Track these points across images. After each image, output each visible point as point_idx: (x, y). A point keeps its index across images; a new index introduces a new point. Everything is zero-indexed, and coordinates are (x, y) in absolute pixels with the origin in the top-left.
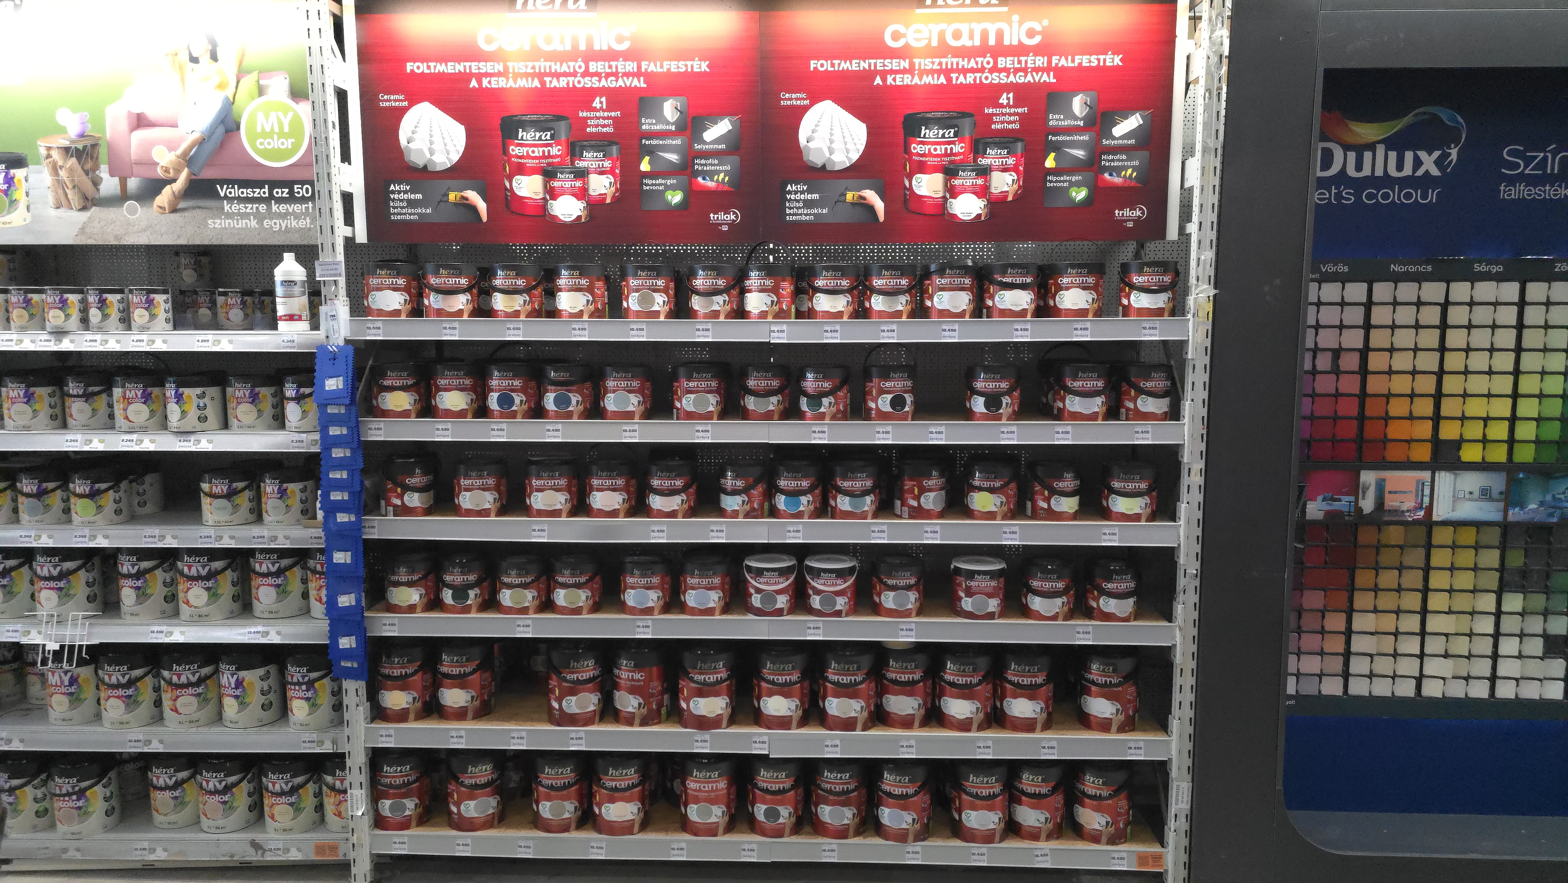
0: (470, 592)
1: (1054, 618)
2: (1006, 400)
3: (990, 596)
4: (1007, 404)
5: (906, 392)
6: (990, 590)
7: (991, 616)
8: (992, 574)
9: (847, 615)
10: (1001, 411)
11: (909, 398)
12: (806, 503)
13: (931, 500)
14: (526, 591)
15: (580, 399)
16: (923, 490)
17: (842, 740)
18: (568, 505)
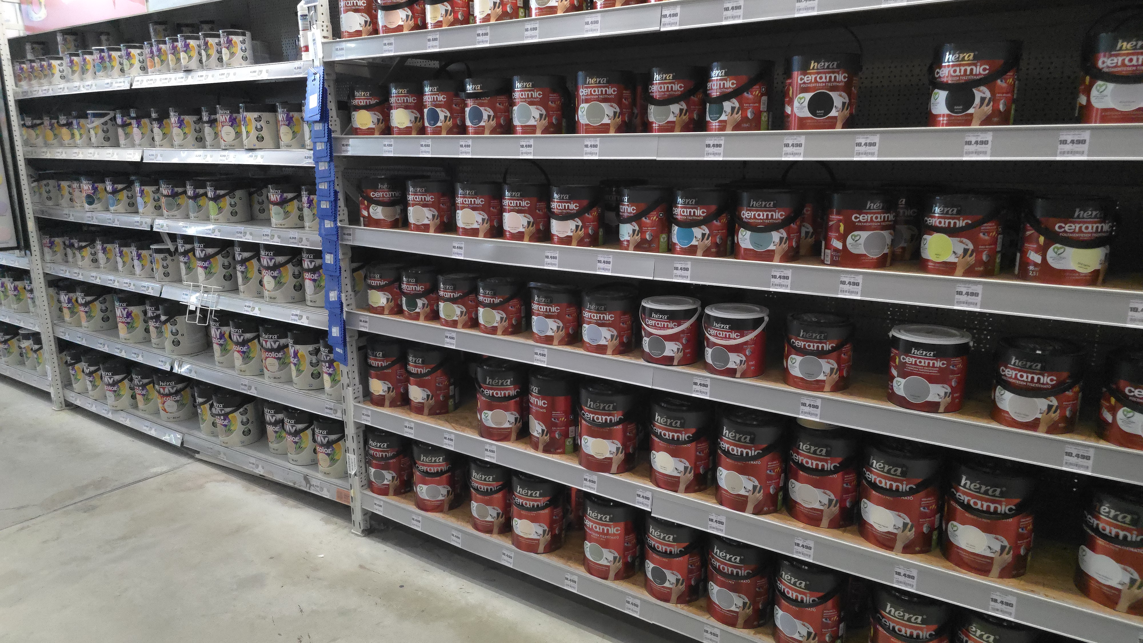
0: (418, 301)
1: (1033, 425)
2: (981, 93)
3: (932, 379)
4: (983, 99)
5: (834, 89)
6: (934, 372)
7: (932, 407)
8: (939, 351)
9: (743, 376)
11: (838, 99)
12: (700, 236)
13: (862, 241)
14: (455, 306)
15: (492, 113)
16: (852, 227)
17: (728, 518)
18: (485, 225)
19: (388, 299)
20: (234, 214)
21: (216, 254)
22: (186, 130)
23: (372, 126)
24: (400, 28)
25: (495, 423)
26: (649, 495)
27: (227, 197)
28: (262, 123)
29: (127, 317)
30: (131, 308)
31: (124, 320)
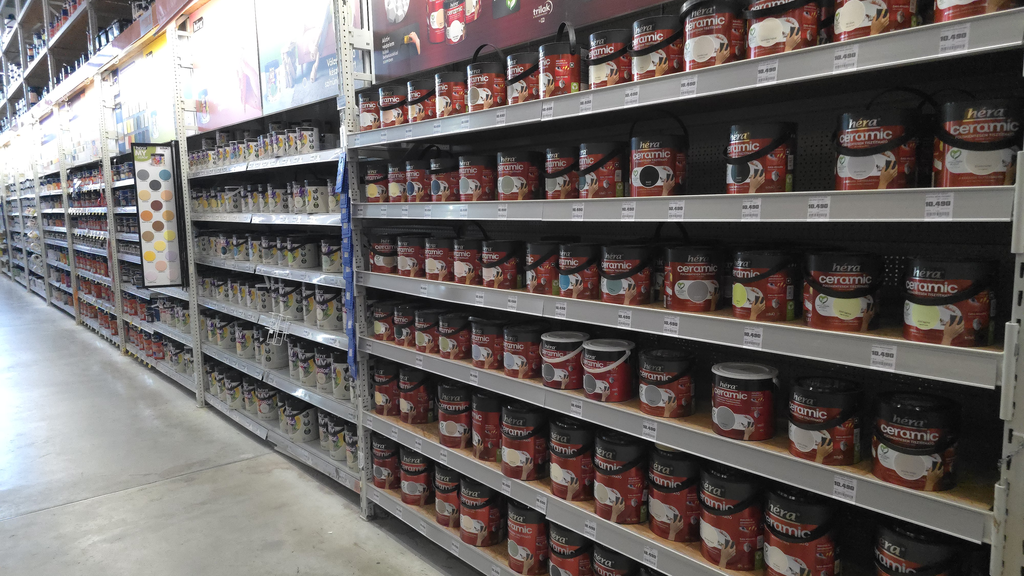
0: (403, 330)
1: (812, 456)
2: (755, 166)
3: (736, 410)
4: (756, 171)
5: (659, 164)
6: (738, 403)
7: (738, 435)
8: (742, 385)
9: (607, 400)
10: (748, 181)
11: (663, 172)
12: (574, 282)
13: (686, 288)
14: (424, 335)
15: (447, 186)
16: (679, 277)
17: (598, 525)
18: (444, 271)
19: (386, 328)
20: (304, 261)
21: (292, 292)
22: (277, 200)
23: (377, 195)
24: (393, 123)
25: (448, 432)
26: (545, 500)
27: (300, 249)
28: (318, 194)
29: (242, 338)
30: (245, 332)
31: (240, 340)
